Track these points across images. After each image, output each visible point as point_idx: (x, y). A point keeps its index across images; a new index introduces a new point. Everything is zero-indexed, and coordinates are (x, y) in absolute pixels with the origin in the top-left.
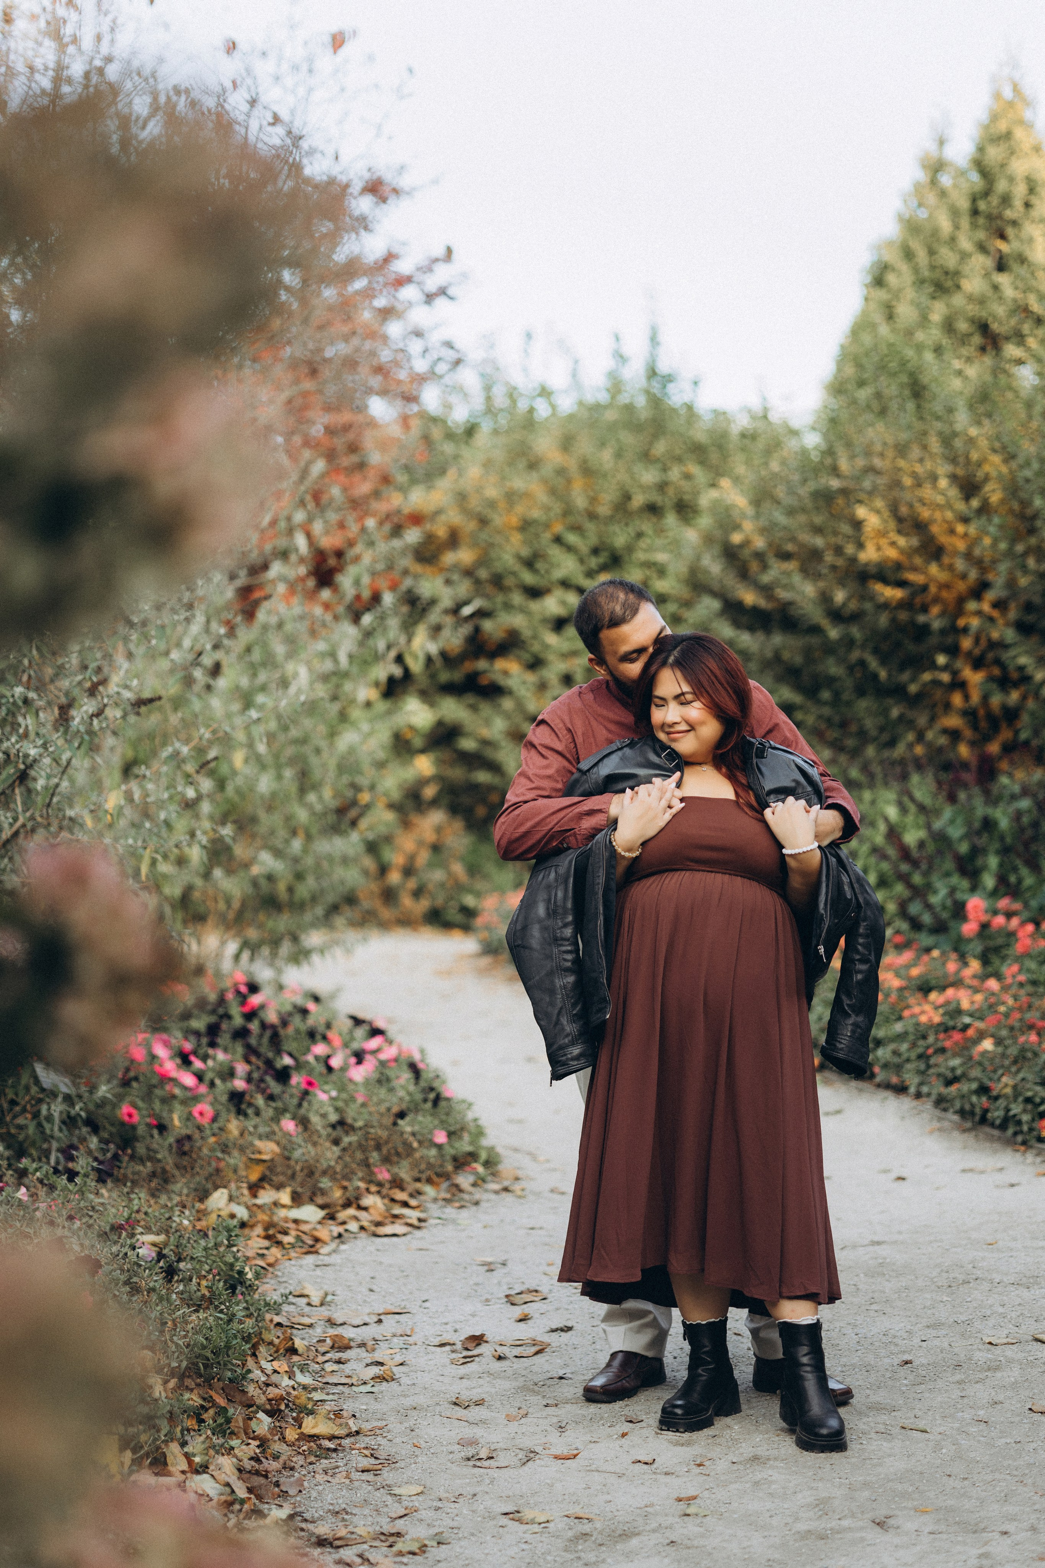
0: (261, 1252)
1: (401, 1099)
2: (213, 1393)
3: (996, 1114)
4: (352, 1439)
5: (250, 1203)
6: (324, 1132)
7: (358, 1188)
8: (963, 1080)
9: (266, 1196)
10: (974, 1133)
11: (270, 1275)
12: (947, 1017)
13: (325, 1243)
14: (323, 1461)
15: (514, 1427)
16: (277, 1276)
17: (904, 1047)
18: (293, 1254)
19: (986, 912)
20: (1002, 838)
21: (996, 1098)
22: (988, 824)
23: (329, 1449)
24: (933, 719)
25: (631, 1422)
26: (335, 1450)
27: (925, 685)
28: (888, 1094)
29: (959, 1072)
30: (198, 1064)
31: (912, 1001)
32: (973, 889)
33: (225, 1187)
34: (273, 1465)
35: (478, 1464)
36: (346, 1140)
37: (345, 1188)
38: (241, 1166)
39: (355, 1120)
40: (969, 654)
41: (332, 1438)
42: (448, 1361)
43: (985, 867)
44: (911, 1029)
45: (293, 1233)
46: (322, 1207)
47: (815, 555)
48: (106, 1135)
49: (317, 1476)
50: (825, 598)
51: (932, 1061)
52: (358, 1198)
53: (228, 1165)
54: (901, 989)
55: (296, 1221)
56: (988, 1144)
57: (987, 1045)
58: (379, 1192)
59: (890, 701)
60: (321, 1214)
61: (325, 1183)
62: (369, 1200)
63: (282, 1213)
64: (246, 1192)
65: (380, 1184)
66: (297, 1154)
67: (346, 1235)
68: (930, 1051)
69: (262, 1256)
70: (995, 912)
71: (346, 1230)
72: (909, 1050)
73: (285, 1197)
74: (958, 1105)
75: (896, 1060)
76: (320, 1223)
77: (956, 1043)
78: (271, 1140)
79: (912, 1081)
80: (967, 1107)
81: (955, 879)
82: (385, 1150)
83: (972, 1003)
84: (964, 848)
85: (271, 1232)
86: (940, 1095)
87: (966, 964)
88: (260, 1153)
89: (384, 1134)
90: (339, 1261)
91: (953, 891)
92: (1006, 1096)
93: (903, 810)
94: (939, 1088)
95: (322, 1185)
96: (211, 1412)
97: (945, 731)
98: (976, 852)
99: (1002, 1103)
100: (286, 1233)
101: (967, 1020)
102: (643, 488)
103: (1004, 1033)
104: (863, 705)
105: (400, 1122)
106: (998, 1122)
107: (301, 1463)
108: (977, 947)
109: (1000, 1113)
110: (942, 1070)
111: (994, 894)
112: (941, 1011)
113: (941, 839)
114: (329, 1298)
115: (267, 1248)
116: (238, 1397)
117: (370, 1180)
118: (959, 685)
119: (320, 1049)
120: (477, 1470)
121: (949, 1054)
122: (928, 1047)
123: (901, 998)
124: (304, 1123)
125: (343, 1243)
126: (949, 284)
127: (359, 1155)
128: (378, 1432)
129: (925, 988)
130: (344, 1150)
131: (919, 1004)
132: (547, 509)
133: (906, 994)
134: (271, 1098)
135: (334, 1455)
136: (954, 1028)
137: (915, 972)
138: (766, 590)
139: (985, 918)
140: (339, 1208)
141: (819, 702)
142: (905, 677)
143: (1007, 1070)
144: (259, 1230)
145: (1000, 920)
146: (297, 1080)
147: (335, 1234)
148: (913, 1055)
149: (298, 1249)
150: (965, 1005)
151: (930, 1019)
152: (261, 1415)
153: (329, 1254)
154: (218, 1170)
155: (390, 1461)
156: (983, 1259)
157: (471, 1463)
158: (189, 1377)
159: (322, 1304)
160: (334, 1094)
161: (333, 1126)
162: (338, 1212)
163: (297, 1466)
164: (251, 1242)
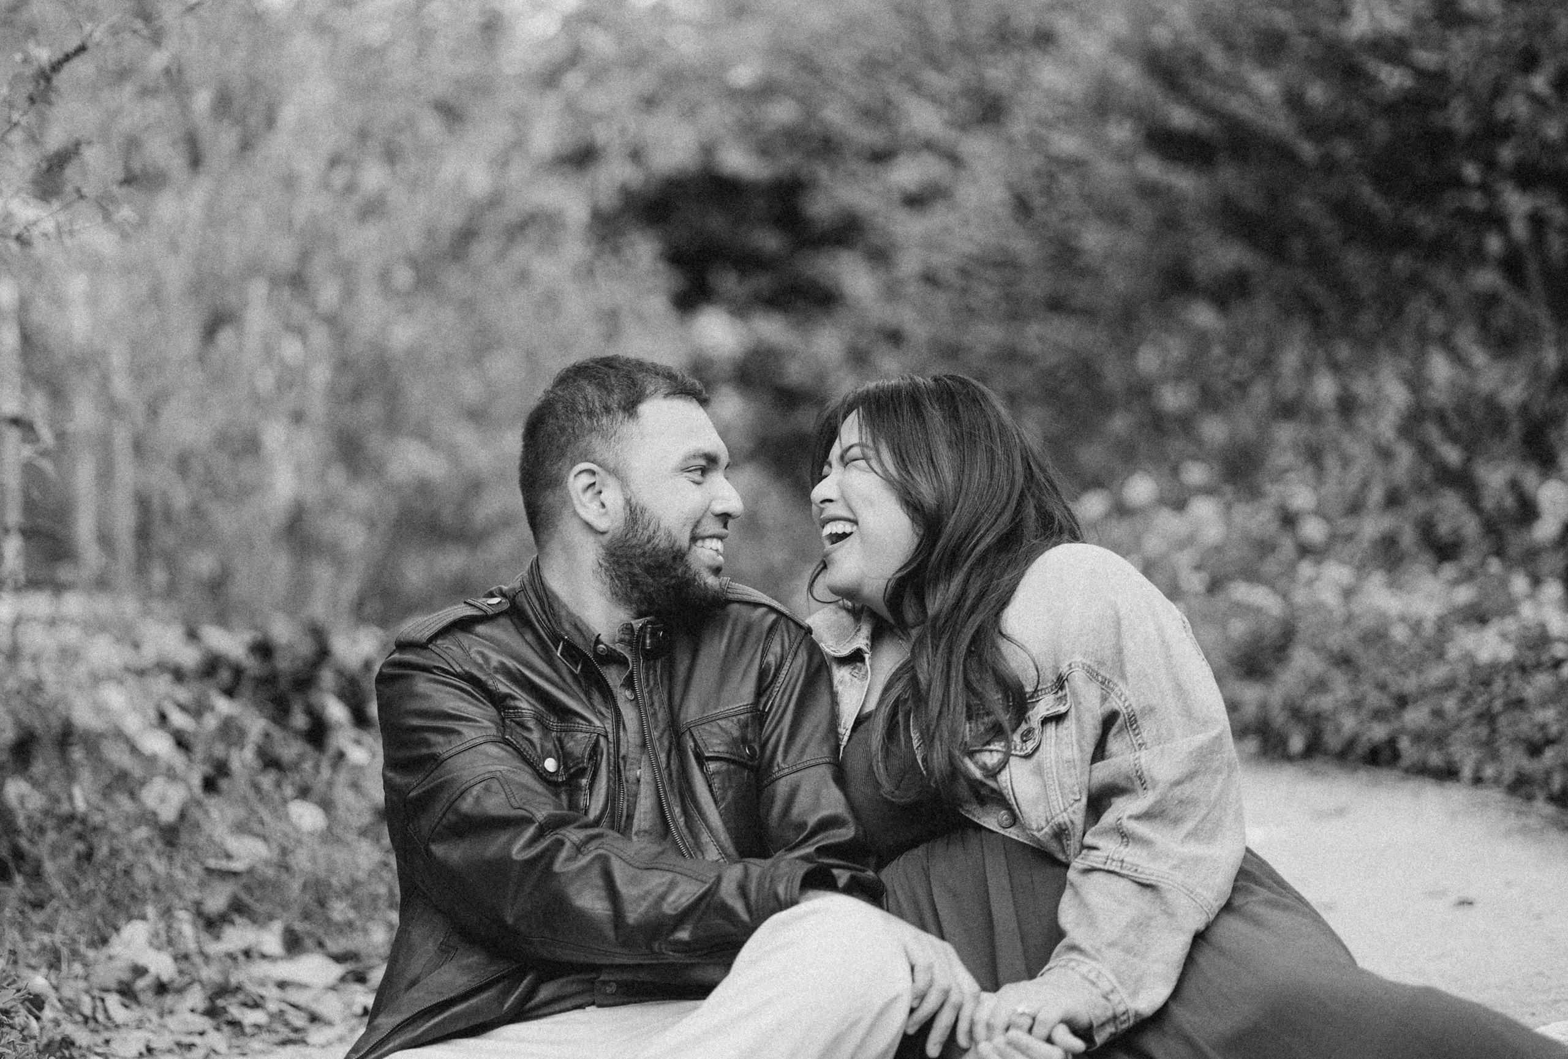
0: (187, 1040)
5: (190, 951)
9: (233, 939)
12: (1524, 650)
13: (329, 1024)
17: (1450, 704)
18: (252, 1045)
28: (1425, 784)
30: (182, 721)
31: (1459, 634)
32: (1546, 475)
33: (148, 919)
45: (273, 1006)
46: (339, 959)
51: (1502, 722)
54: (1439, 619)
55: (282, 985)
60: (337, 970)
63: (260, 969)
64: (189, 929)
66: (300, 861)
68: (1497, 706)
72: (1458, 708)
73: (271, 941)
75: (1436, 726)
76: (333, 988)
77: (1542, 690)
78: (260, 838)
79: (1466, 758)
85: (220, 1002)
86: (1518, 775)
87: (1540, 585)
88: (229, 856)
100: (256, 1004)
108: (1556, 562)
110: (1521, 733)
112: (1513, 643)
113: (1488, 404)
115: (202, 1034)
121: (1531, 706)
122: (1493, 700)
123: (1441, 630)
129: (1477, 617)
144: (196, 998)
148: (1467, 713)
149: (265, 1036)
151: (1495, 656)
162: (372, 968)
164: (171, 1022)
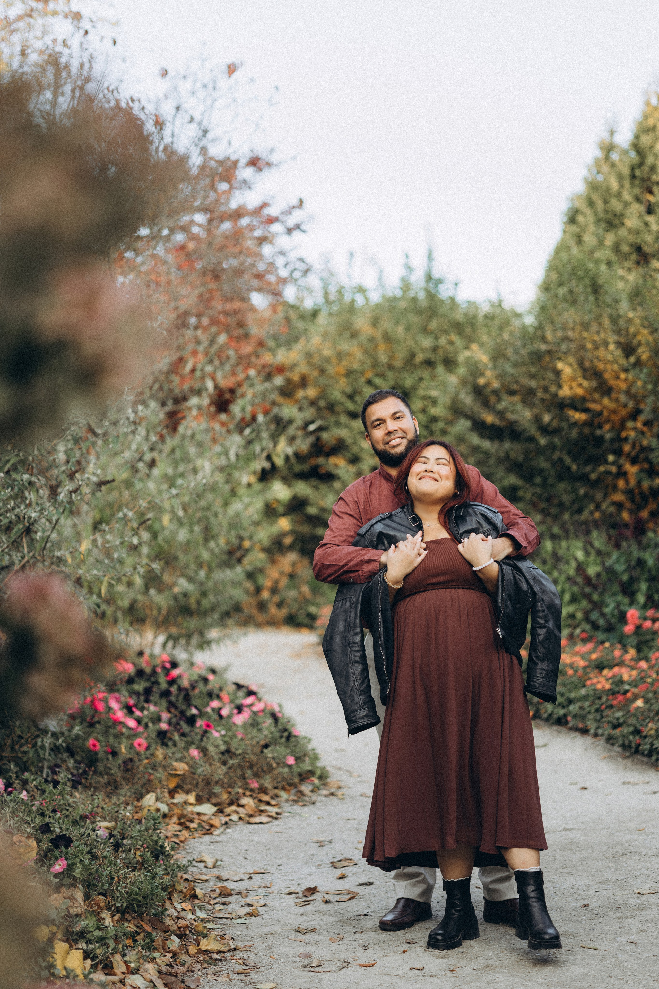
0: (176, 833)
1: (266, 736)
2: (142, 923)
3: (645, 747)
4: (231, 953)
5: (169, 802)
6: (216, 757)
7: (238, 793)
8: (624, 726)
9: (180, 798)
10: (630, 760)
11: (181, 848)
12: (614, 685)
13: (216, 828)
14: (213, 967)
15: (335, 946)
16: (186, 849)
17: (587, 704)
18: (196, 835)
19: (639, 618)
20: (649, 572)
21: (645, 737)
22: (641, 563)
23: (216, 959)
24: (606, 495)
25: (409, 943)
26: (220, 960)
27: (601, 474)
28: (577, 734)
29: (621, 720)
30: (138, 713)
31: (592, 675)
32: (631, 604)
33: (153, 792)
34: (180, 969)
35: (312, 969)
36: (231, 762)
37: (230, 793)
38: (164, 778)
39: (236, 749)
40: (629, 454)
41: (218, 952)
42: (293, 904)
43: (639, 590)
44: (591, 693)
45: (197, 821)
46: (215, 805)
47: (531, 392)
48: (79, 758)
49: (209, 976)
50: (537, 419)
51: (605, 713)
52: (238, 799)
53: (156, 777)
54: (585, 667)
55: (199, 814)
56: (640, 767)
57: (640, 703)
58: (251, 796)
59: (579, 484)
60: (215, 809)
61: (217, 789)
62: (245, 801)
63: (190, 808)
64: (167, 795)
65: (252, 790)
66: (199, 771)
67: (230, 823)
68: (604, 707)
69: (177, 836)
70: (645, 619)
71: (230, 820)
72: (590, 706)
73: (191, 798)
74: (621, 742)
75: (582, 713)
77: (620, 702)
78: (184, 762)
79: (592, 726)
80: (627, 743)
81: (620, 598)
82: (255, 769)
83: (630, 676)
84: (625, 578)
85: (182, 821)
86: (609, 735)
87: (626, 652)
88: (176, 770)
89: (255, 758)
90: (225, 839)
91: (618, 605)
92: (651, 736)
93: (587, 554)
94: (609, 731)
95: (215, 791)
96: (142, 935)
97: (613, 503)
98: (632, 580)
99: (648, 740)
100: (192, 821)
101: (627, 687)
102: (423, 350)
103: (650, 695)
104: (561, 486)
105: (265, 751)
106: (646, 752)
107: (198, 968)
108: (634, 641)
109: (647, 747)
110: (610, 719)
111: (644, 607)
112: (610, 681)
113: (610, 571)
114: (219, 863)
115: (180, 831)
116: (159, 926)
117: (246, 787)
118: (622, 474)
119: (215, 704)
120: (310, 973)
121: (615, 709)
122: (602, 704)
123: (585, 673)
124: (204, 751)
125: (228, 828)
126: (617, 222)
127: (239, 772)
128: (248, 949)
129: (600, 667)
130: (229, 768)
131: (596, 677)
132: (362, 363)
133: (588, 670)
134: (183, 735)
135: (220, 963)
136: (618, 692)
137: (594, 656)
138: (500, 414)
139: (638, 622)
140: (226, 806)
141: (534, 485)
142: (588, 469)
143: (652, 719)
144: (175, 819)
145: (648, 624)
146: (200, 723)
147: (223, 822)
148: (593, 709)
149: (199, 832)
150: (626, 677)
151: (603, 687)
152: (174, 937)
153: (219, 835)
154: (149, 781)
155: (256, 968)
156: (635, 840)
157: (307, 969)
158: (128, 913)
159: (214, 867)
160: (223, 732)
161: (223, 753)
162: (225, 808)
163: (196, 970)
164: (169, 827)
